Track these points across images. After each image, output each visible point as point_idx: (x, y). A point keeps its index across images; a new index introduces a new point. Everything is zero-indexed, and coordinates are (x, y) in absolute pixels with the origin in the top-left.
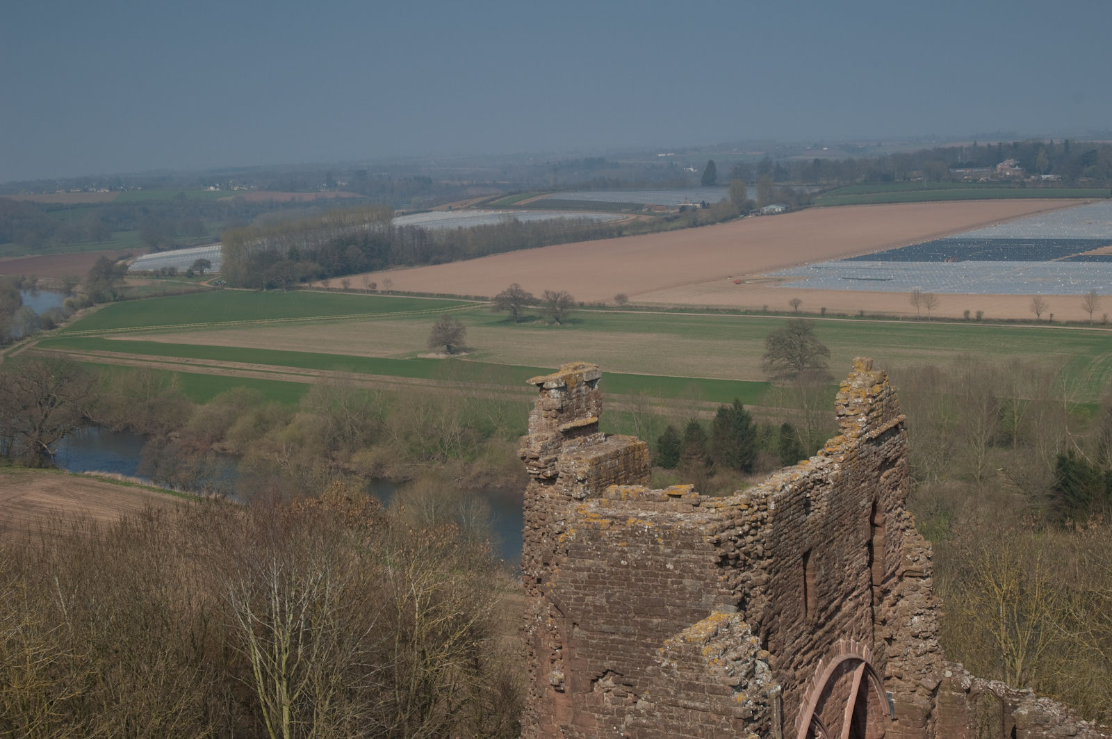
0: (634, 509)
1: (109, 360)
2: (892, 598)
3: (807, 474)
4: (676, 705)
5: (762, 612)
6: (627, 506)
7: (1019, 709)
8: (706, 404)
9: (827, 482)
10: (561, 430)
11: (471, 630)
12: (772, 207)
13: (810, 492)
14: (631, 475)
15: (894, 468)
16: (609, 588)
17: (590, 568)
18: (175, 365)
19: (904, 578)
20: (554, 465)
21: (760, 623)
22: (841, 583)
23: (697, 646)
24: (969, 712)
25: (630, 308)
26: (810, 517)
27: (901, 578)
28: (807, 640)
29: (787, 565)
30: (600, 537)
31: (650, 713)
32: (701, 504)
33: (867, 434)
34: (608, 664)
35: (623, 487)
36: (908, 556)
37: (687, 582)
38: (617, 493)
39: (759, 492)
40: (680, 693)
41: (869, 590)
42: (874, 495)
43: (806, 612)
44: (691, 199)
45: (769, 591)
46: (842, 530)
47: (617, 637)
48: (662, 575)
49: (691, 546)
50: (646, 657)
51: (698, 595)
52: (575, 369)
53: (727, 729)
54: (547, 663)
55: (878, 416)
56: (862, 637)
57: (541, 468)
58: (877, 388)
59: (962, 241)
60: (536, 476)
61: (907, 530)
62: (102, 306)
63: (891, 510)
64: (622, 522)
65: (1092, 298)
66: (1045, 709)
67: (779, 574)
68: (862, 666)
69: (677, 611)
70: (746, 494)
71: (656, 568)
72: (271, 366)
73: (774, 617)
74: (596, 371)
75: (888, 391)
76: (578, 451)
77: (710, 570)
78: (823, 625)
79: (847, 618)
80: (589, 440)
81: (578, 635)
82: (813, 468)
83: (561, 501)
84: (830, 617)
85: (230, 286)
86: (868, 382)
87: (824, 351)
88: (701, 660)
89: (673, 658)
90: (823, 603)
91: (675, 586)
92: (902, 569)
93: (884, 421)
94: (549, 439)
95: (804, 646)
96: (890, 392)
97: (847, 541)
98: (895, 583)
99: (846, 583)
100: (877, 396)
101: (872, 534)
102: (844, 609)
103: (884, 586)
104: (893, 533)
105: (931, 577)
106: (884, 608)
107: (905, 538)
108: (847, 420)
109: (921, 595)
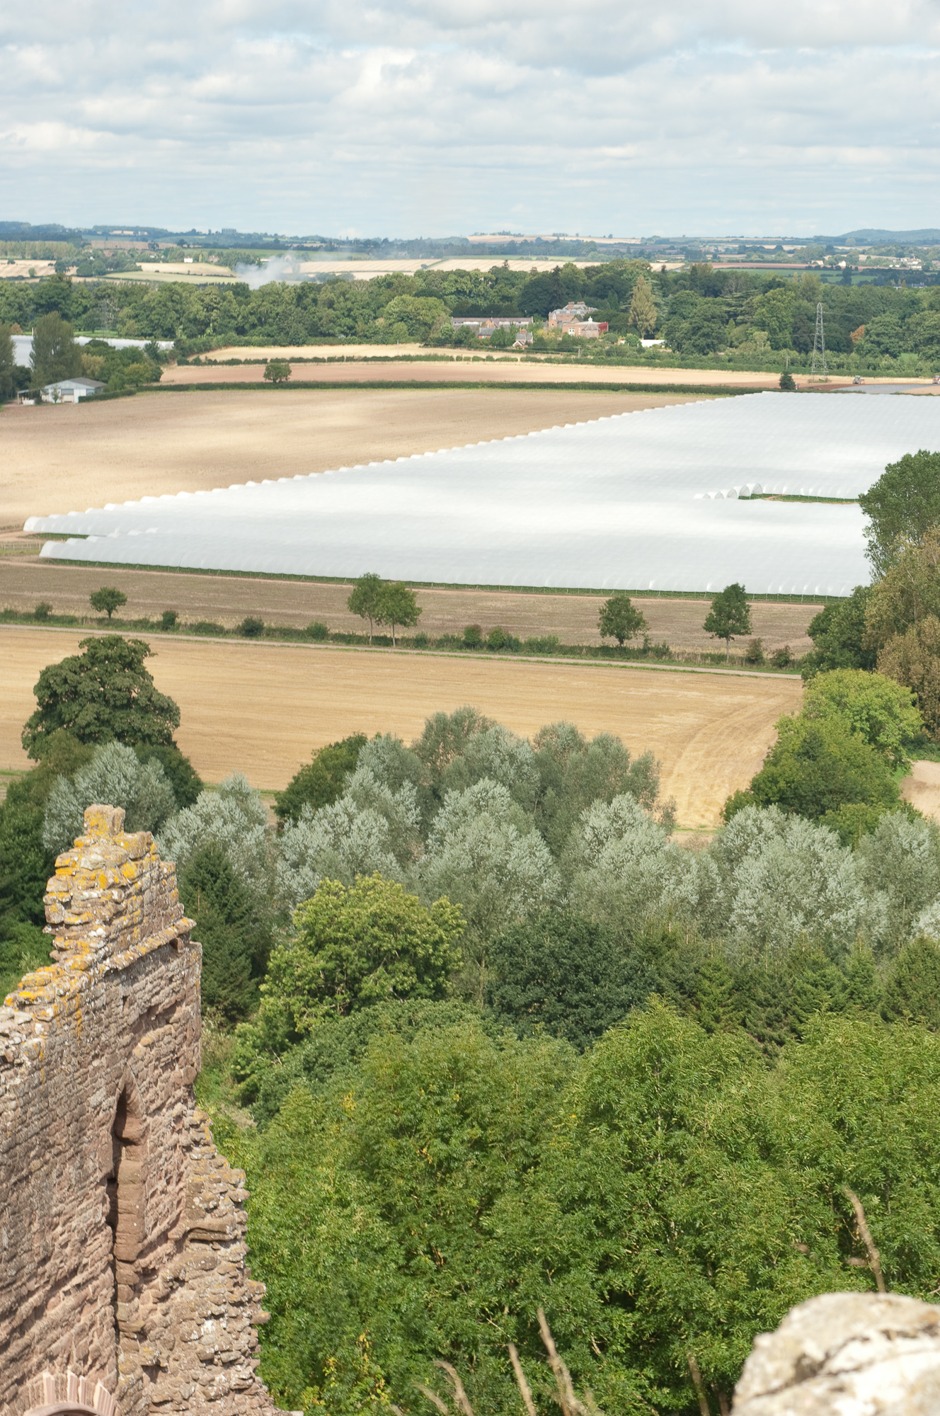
2: (161, 1286)
9: (18, 1061)
12: (65, 386)
15: (167, 1027)
19: (187, 1242)
22: (44, 1261)
27: (179, 1244)
33: (108, 960)
36: (196, 1200)
41: (109, 1271)
42: (121, 1082)
46: (48, 1156)
55: (133, 925)
56: (91, 1367)
58: (131, 869)
61: (196, 1149)
63: (159, 1109)
75: (155, 874)
79: (60, 1329)
84: (22, 1329)
86: (112, 858)
92: (184, 1225)
93: (146, 933)
96: (159, 876)
97: (58, 1177)
98: (168, 1255)
99: (58, 1261)
100: (131, 885)
101: (117, 1160)
102: (52, 1313)
103: (143, 1262)
104: (164, 1156)
105: (243, 1243)
106: (141, 1306)
107: (189, 1164)
108: (68, 934)
109: (221, 1277)
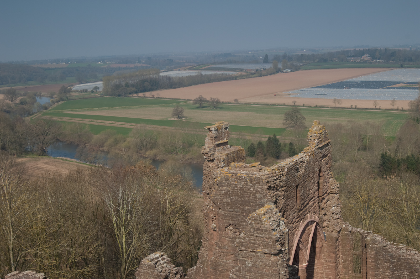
0: (240, 170)
1: (65, 120)
2: (326, 201)
3: (298, 159)
4: (253, 235)
5: (282, 205)
6: (237, 169)
7: (367, 238)
8: (264, 136)
9: (304, 162)
10: (216, 144)
11: (185, 210)
12: (287, 70)
13: (298, 165)
14: (239, 159)
15: (327, 158)
16: (231, 197)
17: (225, 190)
18: (87, 122)
19: (330, 194)
20: (213, 156)
21: (282, 209)
22: (308, 196)
23: (261, 216)
24: (351, 239)
25: (239, 103)
26: (299, 174)
27: (328, 194)
28: (297, 215)
29: (291, 189)
30: (229, 180)
31: (245, 238)
32: (262, 169)
33: (318, 146)
34: (231, 222)
35: (236, 163)
36: (331, 187)
37: (257, 195)
38: (234, 165)
39: (281, 165)
40: (255, 232)
41: (318, 198)
42: (320, 166)
43: (297, 205)
44: (260, 67)
45: (285, 198)
46: (309, 178)
47: (234, 213)
48: (249, 192)
49: (259, 183)
50: (243, 220)
51: (261, 199)
52: (221, 123)
53: (270, 244)
54: (211, 221)
55: (322, 140)
56: (315, 214)
57: (209, 157)
58: (321, 131)
59: (350, 82)
60: (207, 159)
61: (331, 178)
62: (63, 102)
63: (325, 171)
64: (236, 175)
65: (394, 101)
66: (376, 238)
67: (288, 192)
68: (315, 223)
69: (254, 204)
70: (277, 166)
71: (247, 190)
72: (119, 122)
73: (286, 207)
74: (227, 124)
75: (325, 132)
76: (221, 151)
77: (265, 191)
78: (303, 209)
79: (311, 207)
80: (225, 147)
81: (221, 212)
82: (300, 157)
83: (216, 168)
84: (305, 207)
85: (106, 96)
86: (318, 129)
87: (304, 118)
88: (262, 221)
89: (252, 220)
90: (303, 202)
91: (253, 196)
92: (329, 191)
93: (324, 142)
94: (212, 147)
95: (296, 216)
97: (311, 181)
98: (327, 196)
99: (310, 196)
100: (321, 133)
101: (319, 180)
102: (310, 204)
104: (326, 179)
105: (339, 194)
106: (323, 204)
107: (330, 181)
108: (311, 141)
109: (335, 200)
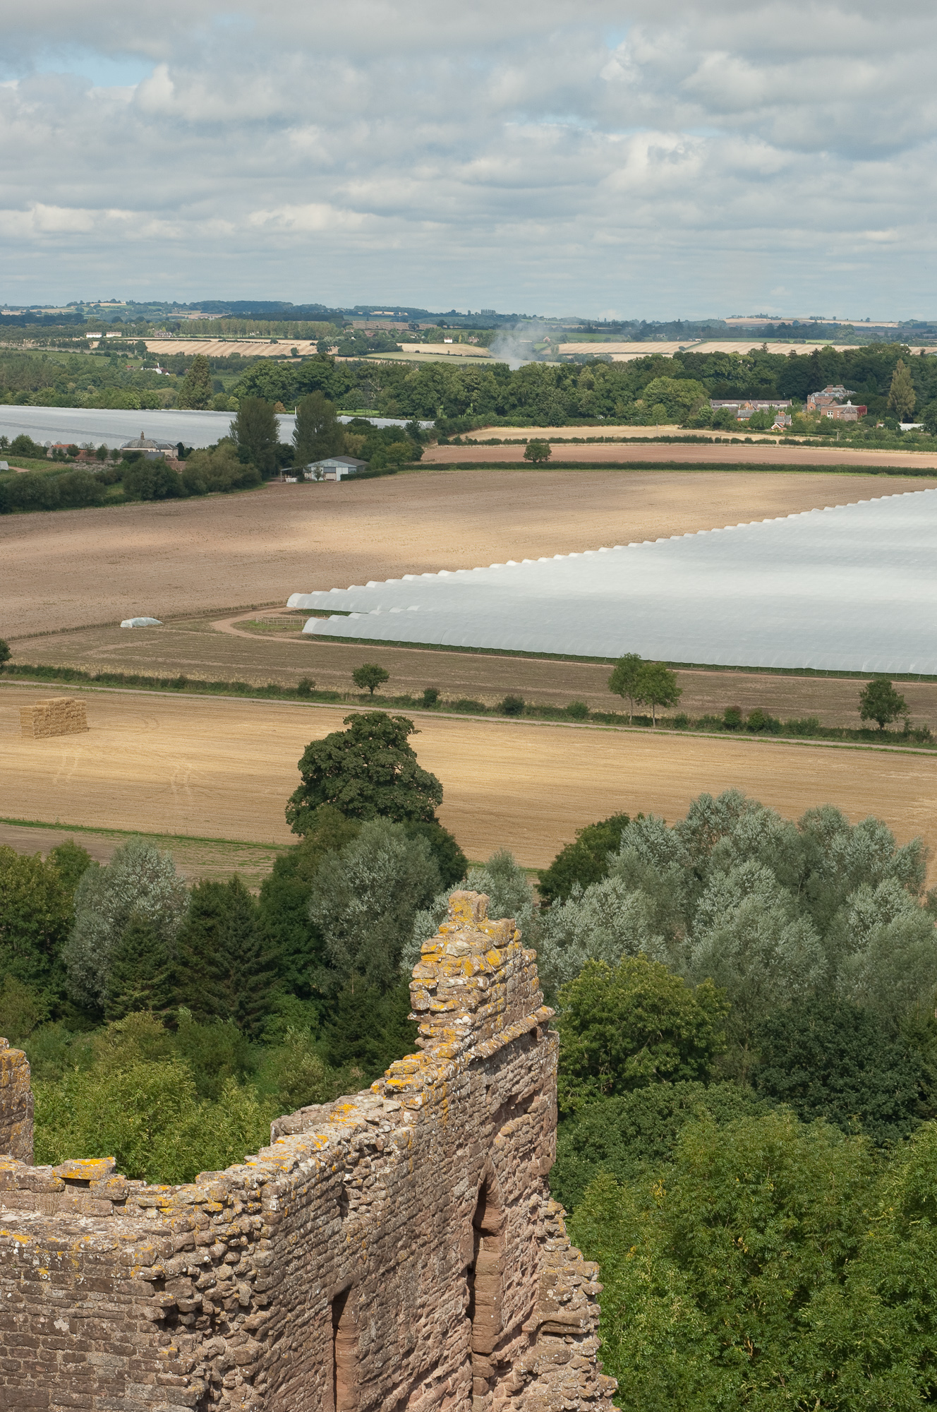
2: (515, 1379)
3: (346, 1133)
9: (387, 1150)
13: (350, 1171)
15: (526, 1116)
19: (540, 1335)
22: (408, 1353)
26: (350, 1223)
27: (533, 1337)
29: (300, 1320)
32: (129, 1200)
33: (473, 1049)
36: (550, 1293)
37: (95, 1357)
39: (246, 1175)
41: (468, 1363)
42: (482, 1172)
45: (262, 1376)
46: (414, 1246)
48: (45, 1342)
49: (105, 1286)
55: (497, 1013)
58: (495, 956)
61: (550, 1241)
63: (517, 1200)
67: (283, 1340)
70: (220, 1180)
71: (33, 1328)
75: (517, 962)
77: (143, 1335)
82: (361, 1121)
86: (478, 945)
90: (372, 1395)
91: (71, 1366)
92: (537, 1318)
93: (509, 1021)
96: (521, 964)
97: (423, 1268)
98: (522, 1347)
99: (421, 1353)
100: (496, 972)
101: (476, 1252)
103: (498, 1355)
104: (520, 1247)
105: (595, 1337)
106: (495, 1400)
107: (544, 1256)
108: (433, 1021)
109: (573, 1371)
